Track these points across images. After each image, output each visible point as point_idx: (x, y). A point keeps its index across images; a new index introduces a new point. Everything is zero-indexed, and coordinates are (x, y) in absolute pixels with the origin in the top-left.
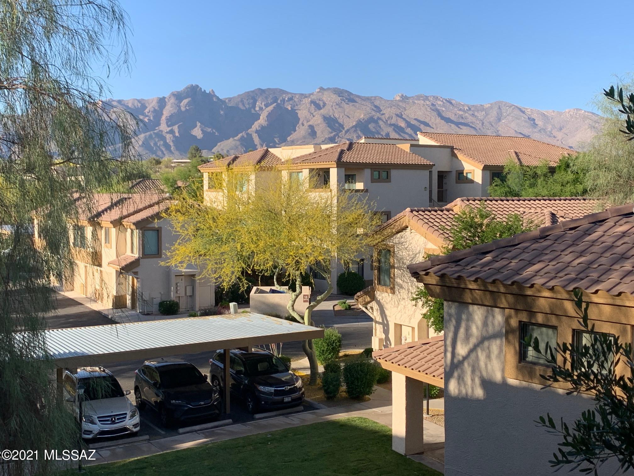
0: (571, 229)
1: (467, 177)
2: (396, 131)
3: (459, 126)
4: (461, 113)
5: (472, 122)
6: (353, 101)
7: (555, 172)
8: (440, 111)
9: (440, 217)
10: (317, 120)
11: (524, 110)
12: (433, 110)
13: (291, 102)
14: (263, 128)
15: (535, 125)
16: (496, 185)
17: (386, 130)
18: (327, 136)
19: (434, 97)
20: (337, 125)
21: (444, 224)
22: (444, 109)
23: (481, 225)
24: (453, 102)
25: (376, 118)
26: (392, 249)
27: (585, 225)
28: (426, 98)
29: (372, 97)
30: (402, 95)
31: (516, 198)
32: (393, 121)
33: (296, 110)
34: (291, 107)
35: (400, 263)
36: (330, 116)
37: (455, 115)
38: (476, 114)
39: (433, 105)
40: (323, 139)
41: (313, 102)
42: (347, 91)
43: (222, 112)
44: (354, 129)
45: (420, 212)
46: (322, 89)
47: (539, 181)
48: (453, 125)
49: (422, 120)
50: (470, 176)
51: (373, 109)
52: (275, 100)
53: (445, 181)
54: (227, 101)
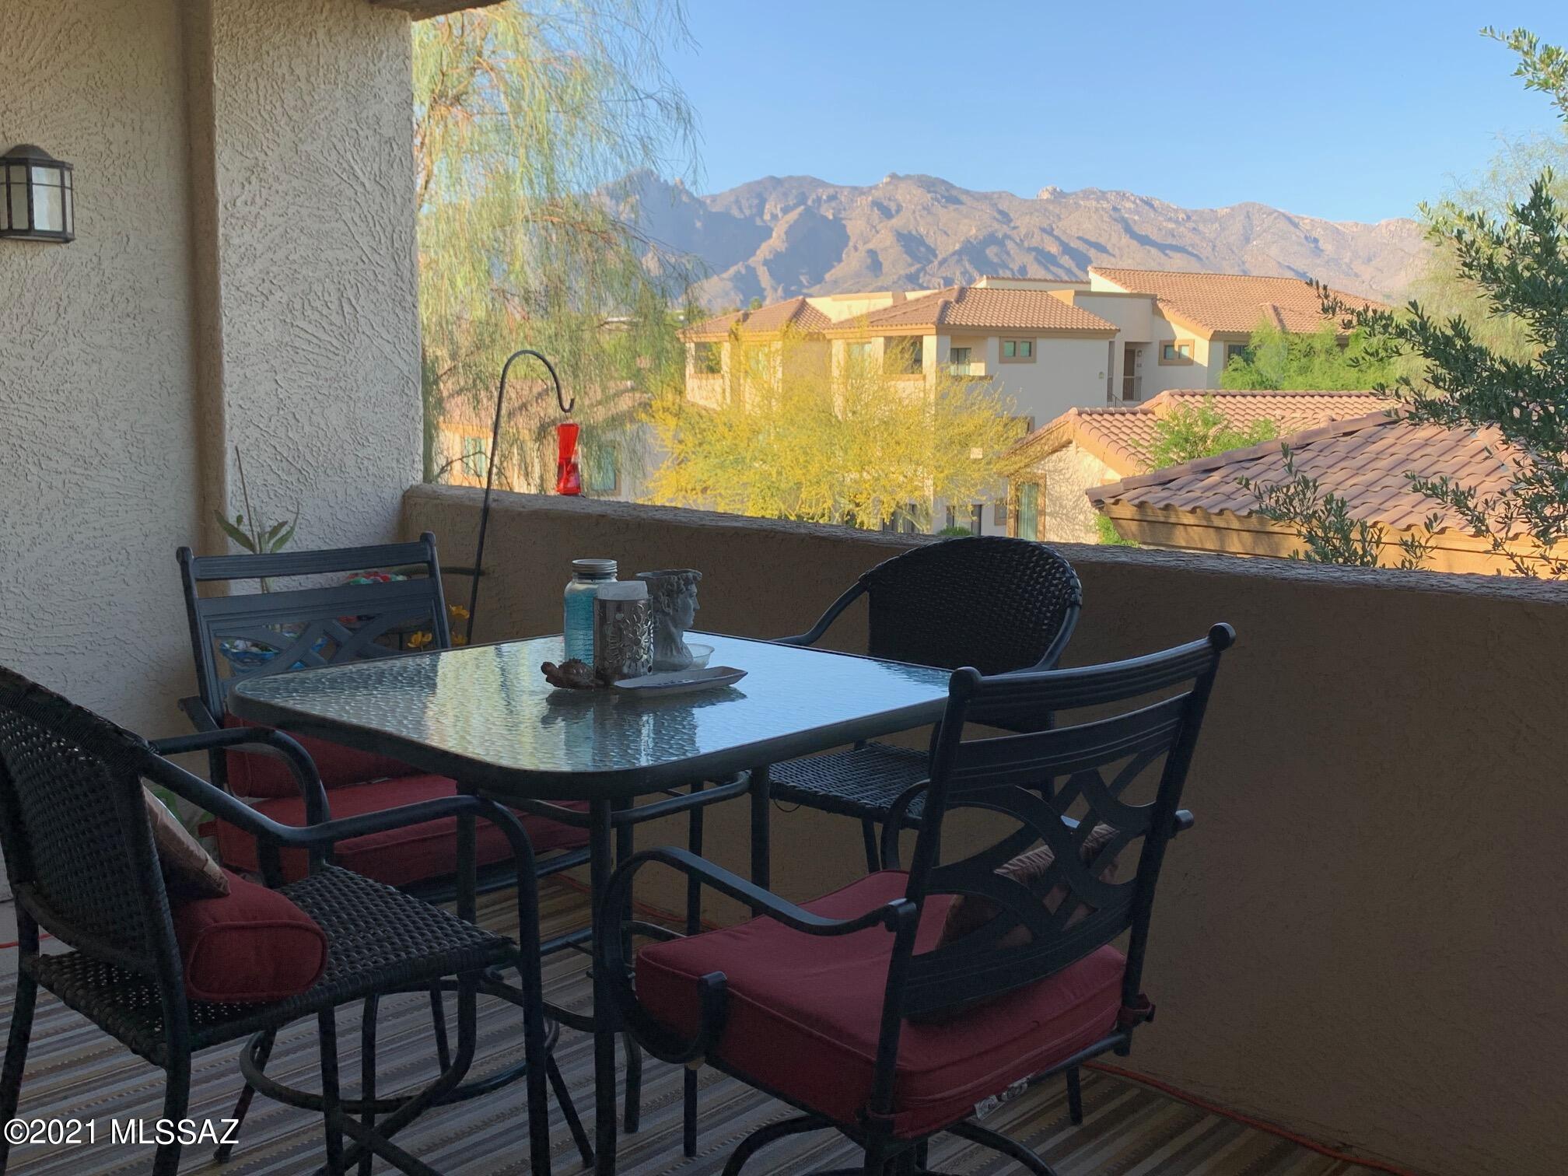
0: (1346, 434)
1: (1180, 355)
2: (1040, 262)
3: (1167, 252)
4: (1171, 225)
5: (1192, 245)
6: (956, 201)
7: (1347, 345)
8: (1130, 221)
9: (1131, 425)
10: (884, 240)
11: (1297, 220)
12: (1115, 220)
13: (833, 204)
14: (778, 255)
15: (1318, 251)
16: (1236, 370)
17: (1019, 258)
18: (902, 272)
19: (1118, 193)
20: (923, 249)
21: (1137, 438)
22: (1136, 218)
23: (1204, 439)
24: (1156, 204)
25: (1000, 235)
26: (1041, 482)
27: (1369, 428)
28: (1103, 196)
29: (993, 193)
30: (1055, 190)
31: (1270, 391)
32: (1034, 242)
33: (842, 219)
34: (834, 215)
35: (1055, 505)
36: (910, 232)
37: (1160, 229)
38: (1201, 227)
39: (1115, 209)
40: (895, 277)
41: (877, 204)
42: (944, 182)
43: (698, 224)
44: (956, 257)
45: (1095, 416)
46: (894, 176)
47: (1317, 361)
48: (1153, 251)
49: (1093, 239)
50: (1185, 352)
51: (995, 218)
52: (802, 199)
53: (1137, 360)
54: (708, 201)
